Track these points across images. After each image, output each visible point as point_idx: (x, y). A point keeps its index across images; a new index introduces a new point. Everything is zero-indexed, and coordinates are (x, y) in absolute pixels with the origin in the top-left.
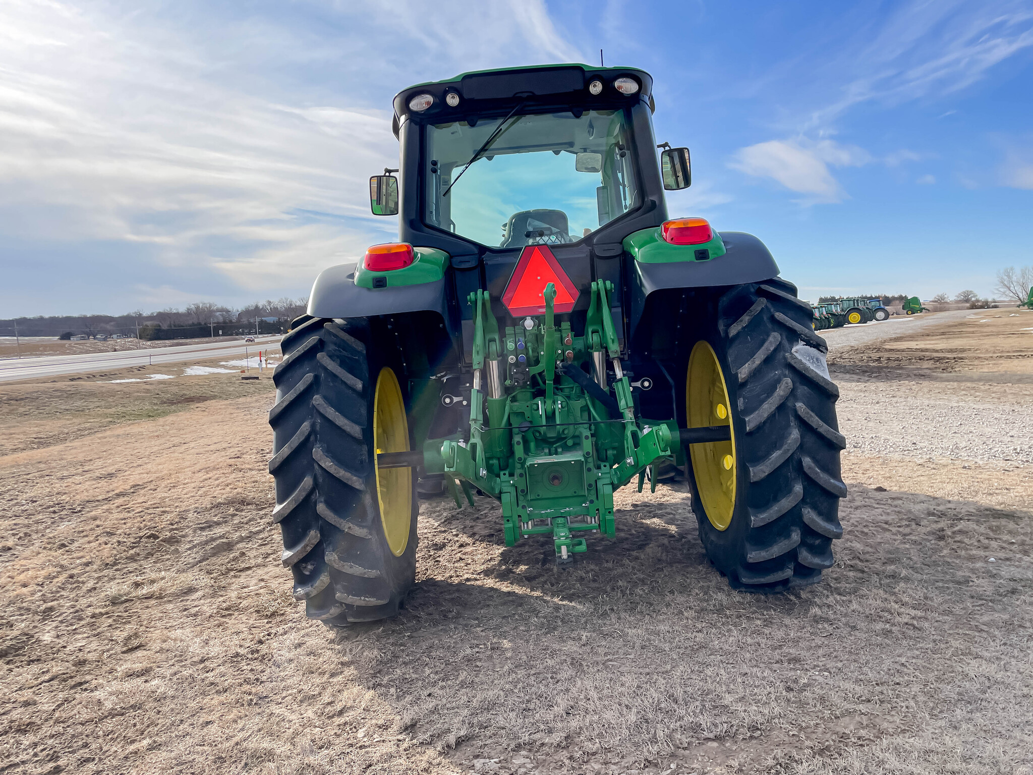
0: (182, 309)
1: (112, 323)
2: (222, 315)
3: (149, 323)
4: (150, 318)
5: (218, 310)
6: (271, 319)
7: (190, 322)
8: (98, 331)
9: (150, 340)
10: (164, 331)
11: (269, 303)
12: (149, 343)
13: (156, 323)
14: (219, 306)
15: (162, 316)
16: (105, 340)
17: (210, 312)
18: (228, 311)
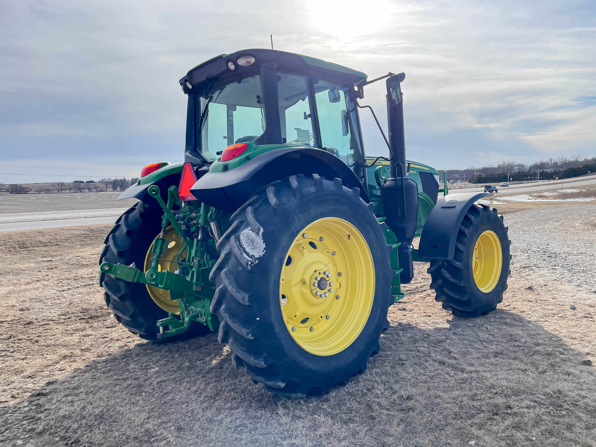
0: (495, 166)
1: (459, 174)
2: (519, 168)
3: (476, 174)
4: (478, 171)
5: (516, 166)
6: (549, 171)
7: (499, 173)
8: (451, 178)
9: (475, 183)
10: (483, 178)
11: (551, 160)
12: (474, 185)
13: (479, 173)
14: (518, 163)
15: (484, 170)
16: (453, 183)
17: (511, 167)
18: (523, 166)
